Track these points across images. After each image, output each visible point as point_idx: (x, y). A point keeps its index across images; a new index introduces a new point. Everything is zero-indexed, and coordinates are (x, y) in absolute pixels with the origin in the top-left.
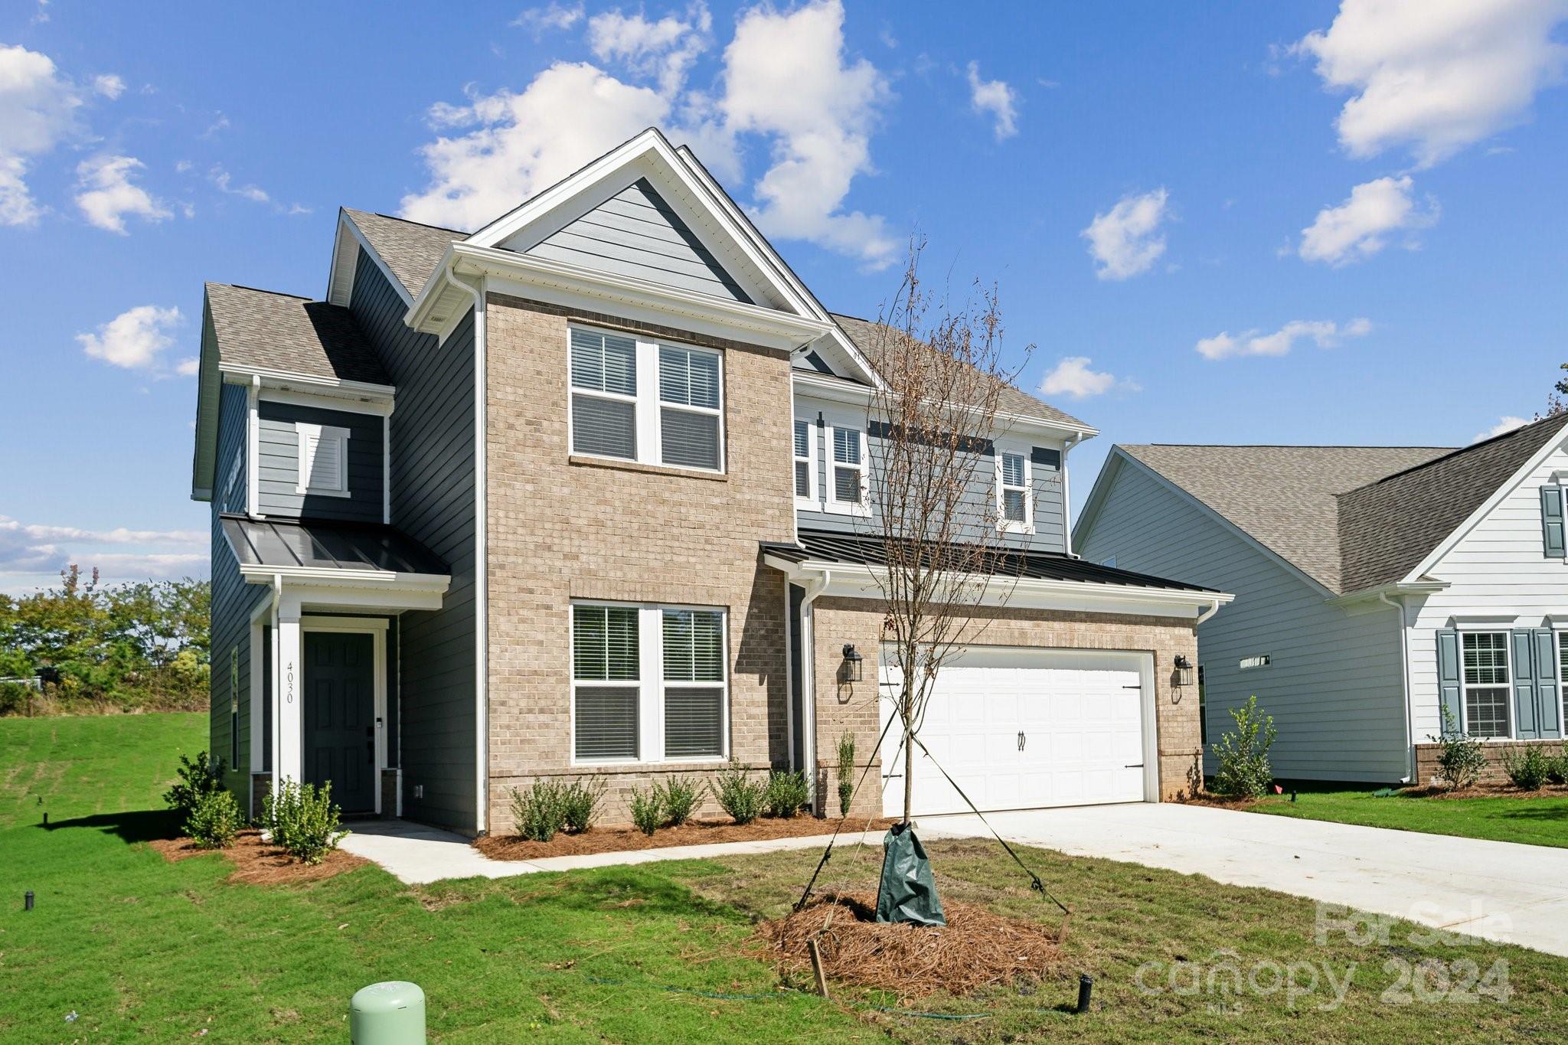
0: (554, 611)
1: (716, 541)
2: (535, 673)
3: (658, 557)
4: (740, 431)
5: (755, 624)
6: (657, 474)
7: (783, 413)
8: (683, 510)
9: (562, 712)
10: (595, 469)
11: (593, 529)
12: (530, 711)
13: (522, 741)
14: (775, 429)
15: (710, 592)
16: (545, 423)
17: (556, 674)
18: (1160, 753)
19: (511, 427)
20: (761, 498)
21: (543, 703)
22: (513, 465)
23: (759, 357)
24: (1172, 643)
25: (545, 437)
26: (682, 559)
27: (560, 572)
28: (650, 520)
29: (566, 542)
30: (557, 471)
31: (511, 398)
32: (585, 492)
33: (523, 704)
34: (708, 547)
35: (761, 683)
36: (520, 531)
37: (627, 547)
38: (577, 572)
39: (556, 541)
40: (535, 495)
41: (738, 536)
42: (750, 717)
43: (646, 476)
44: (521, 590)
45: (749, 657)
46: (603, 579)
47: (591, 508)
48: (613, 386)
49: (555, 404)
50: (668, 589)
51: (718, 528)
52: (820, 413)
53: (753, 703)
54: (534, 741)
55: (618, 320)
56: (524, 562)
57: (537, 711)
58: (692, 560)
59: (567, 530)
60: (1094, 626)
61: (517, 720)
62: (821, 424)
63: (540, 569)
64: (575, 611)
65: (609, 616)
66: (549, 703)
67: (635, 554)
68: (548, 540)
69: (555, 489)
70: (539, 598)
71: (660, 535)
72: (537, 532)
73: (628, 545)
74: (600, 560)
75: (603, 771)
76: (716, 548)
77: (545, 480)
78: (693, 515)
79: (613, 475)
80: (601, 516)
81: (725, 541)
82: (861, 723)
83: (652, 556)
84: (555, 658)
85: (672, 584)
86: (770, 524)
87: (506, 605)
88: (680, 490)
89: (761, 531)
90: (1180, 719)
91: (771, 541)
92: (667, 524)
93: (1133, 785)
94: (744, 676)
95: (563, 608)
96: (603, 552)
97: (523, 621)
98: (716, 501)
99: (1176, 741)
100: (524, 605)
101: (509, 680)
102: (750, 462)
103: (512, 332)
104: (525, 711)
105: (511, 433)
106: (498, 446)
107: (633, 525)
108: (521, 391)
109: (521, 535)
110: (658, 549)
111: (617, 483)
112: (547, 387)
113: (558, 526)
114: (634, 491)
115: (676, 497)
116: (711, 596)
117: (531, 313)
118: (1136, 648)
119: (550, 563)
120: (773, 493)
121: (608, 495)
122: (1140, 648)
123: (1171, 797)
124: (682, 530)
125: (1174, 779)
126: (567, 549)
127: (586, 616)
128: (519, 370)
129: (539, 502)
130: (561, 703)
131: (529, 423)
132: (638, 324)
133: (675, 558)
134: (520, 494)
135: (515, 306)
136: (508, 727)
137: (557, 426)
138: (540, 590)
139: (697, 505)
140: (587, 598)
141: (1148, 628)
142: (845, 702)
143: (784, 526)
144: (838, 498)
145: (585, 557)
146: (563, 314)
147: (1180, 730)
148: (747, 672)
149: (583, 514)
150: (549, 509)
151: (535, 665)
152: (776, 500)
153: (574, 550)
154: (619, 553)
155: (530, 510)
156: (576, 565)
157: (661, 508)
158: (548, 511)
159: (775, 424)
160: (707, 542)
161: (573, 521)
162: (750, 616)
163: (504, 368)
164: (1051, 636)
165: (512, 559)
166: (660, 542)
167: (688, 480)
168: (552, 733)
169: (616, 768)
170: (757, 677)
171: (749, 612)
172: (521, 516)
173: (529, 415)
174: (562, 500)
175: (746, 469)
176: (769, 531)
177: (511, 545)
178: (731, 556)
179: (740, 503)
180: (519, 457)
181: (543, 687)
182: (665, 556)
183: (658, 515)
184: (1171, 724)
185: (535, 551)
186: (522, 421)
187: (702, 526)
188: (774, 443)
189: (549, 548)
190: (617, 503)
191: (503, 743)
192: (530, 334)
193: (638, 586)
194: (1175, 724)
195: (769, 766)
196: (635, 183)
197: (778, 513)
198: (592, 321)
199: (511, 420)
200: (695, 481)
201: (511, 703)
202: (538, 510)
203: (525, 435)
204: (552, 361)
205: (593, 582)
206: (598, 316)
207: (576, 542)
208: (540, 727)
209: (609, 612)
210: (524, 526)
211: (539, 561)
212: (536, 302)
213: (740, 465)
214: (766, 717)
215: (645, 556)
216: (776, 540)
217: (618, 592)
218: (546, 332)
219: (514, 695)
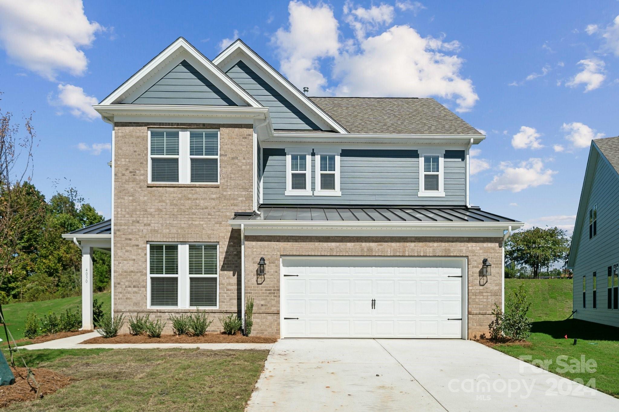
0: (140, 247)
1: (213, 214)
2: (132, 272)
3: (186, 222)
4: (227, 164)
5: (232, 249)
6: (186, 187)
7: (249, 153)
8: (197, 201)
9: (143, 287)
10: (159, 188)
11: (157, 213)
12: (130, 287)
13: (126, 298)
14: (244, 161)
15: (209, 236)
16: (137, 172)
17: (140, 272)
18: (469, 313)
19: (123, 175)
20: (236, 193)
21: (134, 284)
22: (124, 190)
23: (237, 129)
24: (481, 251)
25: (137, 177)
26: (197, 223)
27: (142, 231)
28: (182, 207)
29: (146, 219)
30: (142, 190)
31: (124, 163)
32: (154, 198)
33: (127, 284)
34: (210, 217)
35: (234, 275)
36: (127, 216)
37: (172, 219)
38: (149, 231)
39: (141, 219)
40: (133, 201)
41: (224, 211)
42: (228, 290)
43: (181, 188)
44: (126, 239)
45: (228, 264)
46: (161, 233)
47: (156, 204)
48: (169, 152)
49: (141, 163)
50: (189, 236)
51: (214, 208)
52: (313, 150)
53: (229, 284)
54: (131, 298)
55: (169, 124)
56: (128, 228)
57: (132, 287)
58: (202, 223)
59: (146, 214)
60: (421, 244)
61: (124, 290)
62: (313, 154)
63: (134, 230)
64: (150, 246)
65: (165, 248)
66: (137, 283)
67: (175, 222)
68: (138, 219)
69: (141, 198)
70: (134, 242)
71: (187, 213)
72: (133, 216)
73: (172, 218)
74: (160, 225)
75: (159, 311)
76: (213, 217)
77: (137, 195)
78: (202, 203)
79: (166, 189)
80: (160, 207)
81: (217, 213)
82: (269, 293)
83: (183, 222)
84: (140, 266)
85: (191, 234)
86: (240, 204)
87: (120, 246)
88: (196, 193)
89: (236, 208)
90: (485, 294)
91: (241, 212)
92: (191, 208)
93: (456, 329)
94: (226, 272)
95: (144, 245)
96: (161, 222)
97: (127, 251)
98: (214, 196)
99: (481, 306)
100: (128, 245)
101: (121, 275)
102: (231, 177)
103: (124, 137)
104: (127, 287)
105: (124, 177)
106: (119, 183)
107: (174, 210)
108: (127, 160)
109: (127, 217)
110: (186, 219)
111: (168, 193)
112: (138, 157)
113: (142, 213)
114: (175, 195)
115: (195, 196)
116: (210, 238)
117: (132, 128)
118: (452, 255)
119: (138, 228)
120: (241, 190)
121: (164, 198)
122: (455, 255)
123: (475, 337)
124: (197, 211)
125: (478, 327)
126: (145, 222)
127: (156, 249)
128: (127, 152)
129: (135, 204)
130: (142, 283)
131: (131, 172)
132: (178, 124)
133: (194, 222)
134: (127, 201)
135: (126, 126)
136: (121, 293)
137: (142, 172)
138: (134, 239)
139: (205, 199)
140: (154, 241)
141: (462, 244)
142: (261, 284)
143: (247, 205)
144: (322, 188)
145: (153, 224)
146: (145, 126)
147: (485, 300)
148: (227, 271)
149: (153, 207)
150: (138, 206)
151: (132, 269)
152: (244, 193)
153: (149, 222)
154: (168, 222)
155: (131, 207)
156: (149, 228)
157: (187, 202)
158: (138, 207)
159: (244, 159)
160: (209, 214)
161: (148, 210)
162: (229, 246)
163: (121, 151)
164: (389, 250)
165: (123, 227)
166: (187, 216)
167: (201, 188)
168: (139, 295)
169: (164, 310)
170: (232, 272)
171: (228, 244)
172: (127, 210)
173: (131, 169)
174: (144, 202)
175: (229, 181)
176: (239, 208)
177: (123, 222)
178: (221, 220)
179: (225, 196)
180: (126, 186)
181: (135, 277)
182: (189, 222)
183: (186, 205)
184: (478, 297)
185: (132, 223)
186: (128, 172)
187: (206, 208)
188: (244, 167)
189: (138, 222)
190: (168, 201)
191: (119, 299)
192: (131, 136)
193: (176, 235)
194: (481, 297)
195: (237, 312)
196: (181, 63)
197: (244, 199)
198: (157, 126)
199: (124, 172)
200: (204, 188)
201: (122, 283)
202: (134, 207)
203: (129, 177)
204: (141, 146)
205: (156, 234)
206: (160, 124)
207: (149, 219)
208: (134, 293)
209: (165, 246)
210: (128, 214)
211: (133, 227)
212: (134, 123)
213: (226, 179)
214: (236, 290)
215: (180, 222)
216: (243, 211)
217: (167, 238)
218: (138, 134)
219: (123, 280)
